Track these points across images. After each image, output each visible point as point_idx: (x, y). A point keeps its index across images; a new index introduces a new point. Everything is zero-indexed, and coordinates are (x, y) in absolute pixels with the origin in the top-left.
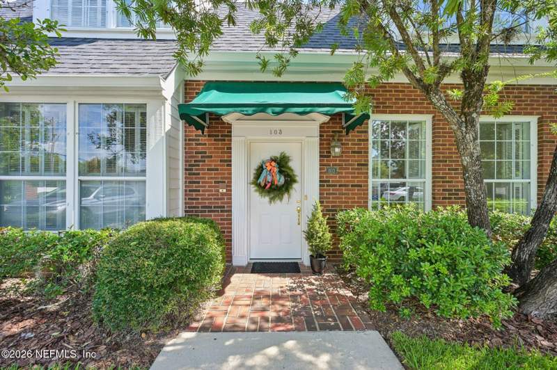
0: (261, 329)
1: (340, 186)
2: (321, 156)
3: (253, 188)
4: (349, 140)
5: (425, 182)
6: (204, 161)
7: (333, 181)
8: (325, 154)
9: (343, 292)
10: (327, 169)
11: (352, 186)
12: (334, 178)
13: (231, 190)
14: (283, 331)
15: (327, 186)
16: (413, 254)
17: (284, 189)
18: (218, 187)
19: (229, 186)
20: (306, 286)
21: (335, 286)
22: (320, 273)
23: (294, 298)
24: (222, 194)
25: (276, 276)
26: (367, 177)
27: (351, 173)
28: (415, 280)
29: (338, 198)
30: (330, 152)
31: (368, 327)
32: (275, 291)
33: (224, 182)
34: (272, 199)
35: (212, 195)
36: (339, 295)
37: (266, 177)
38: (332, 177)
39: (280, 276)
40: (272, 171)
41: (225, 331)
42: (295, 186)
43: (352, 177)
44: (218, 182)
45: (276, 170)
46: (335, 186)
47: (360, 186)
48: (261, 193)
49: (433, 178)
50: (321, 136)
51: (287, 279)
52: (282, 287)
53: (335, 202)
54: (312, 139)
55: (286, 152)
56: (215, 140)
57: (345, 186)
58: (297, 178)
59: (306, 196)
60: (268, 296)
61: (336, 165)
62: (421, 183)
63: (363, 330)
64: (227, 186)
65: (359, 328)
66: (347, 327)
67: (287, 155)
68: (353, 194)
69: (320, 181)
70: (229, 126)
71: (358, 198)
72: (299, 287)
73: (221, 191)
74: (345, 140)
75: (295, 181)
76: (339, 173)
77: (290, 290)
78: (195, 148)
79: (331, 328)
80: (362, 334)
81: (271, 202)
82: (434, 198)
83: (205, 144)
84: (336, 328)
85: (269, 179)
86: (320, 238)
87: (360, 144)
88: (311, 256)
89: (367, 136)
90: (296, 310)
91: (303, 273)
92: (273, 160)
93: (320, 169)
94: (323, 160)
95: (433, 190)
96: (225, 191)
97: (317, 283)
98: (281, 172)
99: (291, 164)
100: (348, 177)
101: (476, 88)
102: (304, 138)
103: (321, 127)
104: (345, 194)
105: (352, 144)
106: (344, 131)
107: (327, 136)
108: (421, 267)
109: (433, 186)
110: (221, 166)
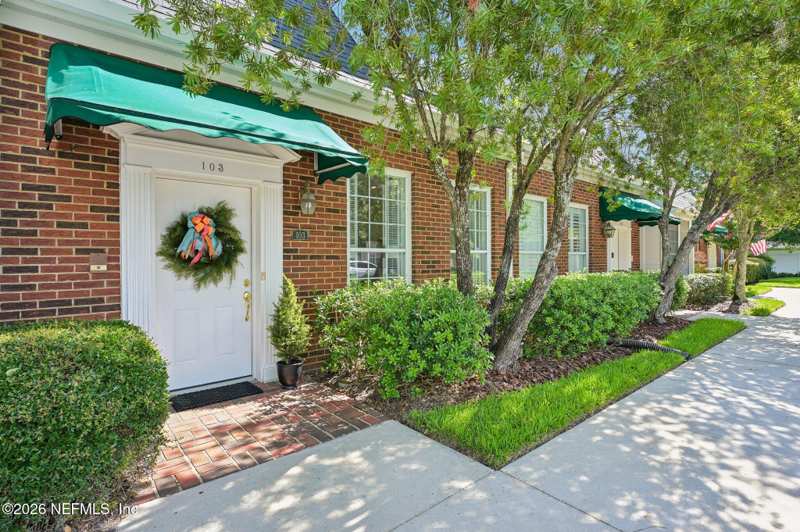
0: (261, 461)
1: (312, 257)
2: (285, 213)
3: (162, 262)
4: (323, 193)
5: (404, 253)
6: (50, 207)
7: (302, 251)
8: (291, 209)
9: (336, 398)
10: (294, 233)
11: (328, 257)
12: (303, 245)
13: (118, 267)
14: (293, 452)
15: (295, 257)
16: (426, 325)
17: (223, 264)
18: (87, 260)
19: (114, 259)
20: (286, 404)
21: (324, 395)
22: (294, 386)
23: (278, 420)
24: (98, 275)
25: (229, 405)
26: (346, 247)
27: (326, 240)
28: (429, 352)
29: (310, 275)
30: (299, 208)
31: (382, 420)
32: (244, 420)
33: (102, 251)
34: (200, 282)
35: (73, 277)
36: (333, 402)
37: (192, 243)
38: (300, 245)
39: (235, 404)
40: (204, 233)
41: (206, 480)
42: (241, 258)
43: (328, 246)
44: (87, 251)
45: (212, 230)
46: (304, 257)
47: (337, 258)
48: (179, 272)
49: (413, 248)
50: (285, 182)
51: (248, 404)
52: (251, 414)
53: (306, 282)
54: (273, 186)
55: (227, 201)
56: (77, 165)
57: (319, 257)
58: (246, 246)
59: (264, 274)
60: (237, 429)
61: (305, 227)
62: (400, 253)
63: (379, 423)
64: (109, 259)
65: (375, 423)
66: (363, 426)
67: (229, 207)
68: (328, 269)
69: (285, 251)
70: (114, 143)
71: (335, 274)
72: (277, 407)
73: (94, 268)
74: (319, 191)
75: (242, 250)
76: (310, 239)
77: (266, 414)
78: (22, 178)
79: (347, 432)
80: (379, 426)
81: (199, 286)
82: (414, 272)
83: (52, 171)
84: (351, 430)
85: (200, 245)
86: (295, 333)
87: (337, 200)
88: (280, 363)
89: (345, 189)
90: (292, 429)
91: (268, 391)
92: (205, 213)
93: (285, 232)
94: (288, 220)
95: (413, 262)
96: (104, 268)
97: (297, 397)
98: (218, 234)
99: (235, 222)
100: (322, 245)
101: (468, 166)
102: (259, 182)
103: (284, 169)
104: (319, 269)
105: (328, 199)
106: (316, 179)
107: (294, 183)
108: (434, 337)
109: (413, 257)
110: (93, 218)
